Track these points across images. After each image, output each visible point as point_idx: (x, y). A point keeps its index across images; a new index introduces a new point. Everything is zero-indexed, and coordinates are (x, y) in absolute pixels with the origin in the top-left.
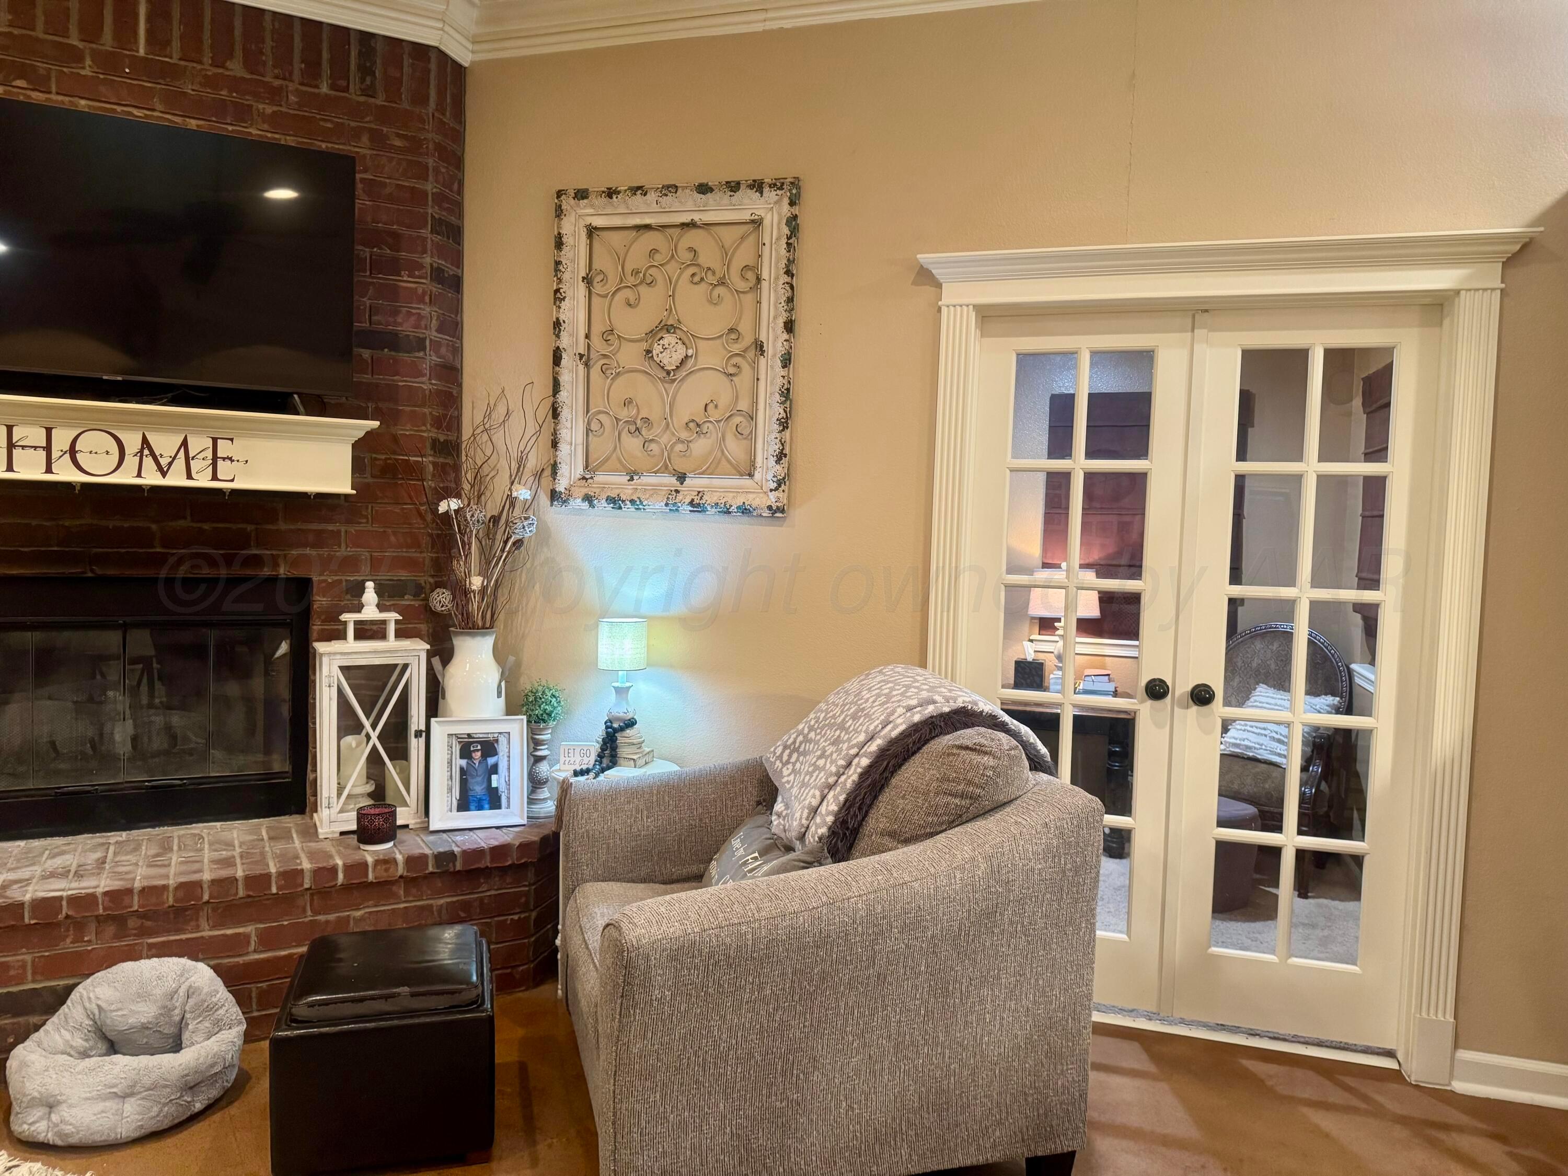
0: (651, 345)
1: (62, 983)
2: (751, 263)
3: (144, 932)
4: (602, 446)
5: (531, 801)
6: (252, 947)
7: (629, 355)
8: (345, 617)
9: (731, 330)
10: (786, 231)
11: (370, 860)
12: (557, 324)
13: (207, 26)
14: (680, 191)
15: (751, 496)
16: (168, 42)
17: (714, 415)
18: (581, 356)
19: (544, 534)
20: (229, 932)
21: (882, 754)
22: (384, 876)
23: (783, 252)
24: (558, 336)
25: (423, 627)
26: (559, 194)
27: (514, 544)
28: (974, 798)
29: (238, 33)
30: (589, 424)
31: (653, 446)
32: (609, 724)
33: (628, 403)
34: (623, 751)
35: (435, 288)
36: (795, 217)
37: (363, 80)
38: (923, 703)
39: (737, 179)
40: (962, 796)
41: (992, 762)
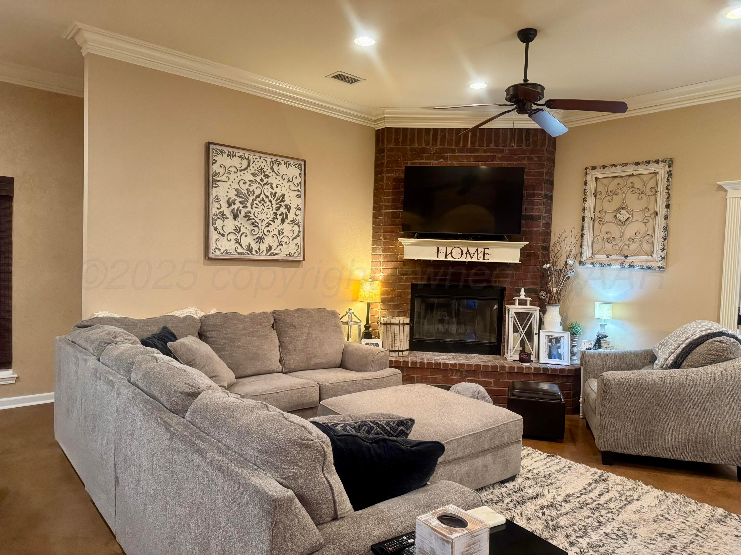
0: (617, 214)
1: (448, 385)
2: (654, 187)
3: (466, 376)
4: (597, 247)
5: (571, 359)
6: (492, 385)
7: (609, 217)
8: (515, 298)
9: (646, 208)
10: (667, 176)
11: (524, 367)
12: (584, 209)
13: (485, 136)
14: (628, 165)
15: (652, 263)
16: (476, 143)
17: (639, 236)
18: (592, 218)
19: (577, 275)
20: (487, 380)
21: (690, 343)
22: (528, 372)
23: (666, 182)
24: (584, 212)
25: (537, 303)
26: (586, 168)
27: (567, 278)
28: (718, 356)
29: (493, 136)
30: (594, 239)
31: (616, 246)
32: (598, 336)
33: (607, 232)
34: (602, 345)
35: (545, 201)
36: (670, 171)
37: (526, 142)
38: (706, 330)
39: (649, 160)
40: (715, 355)
41: (726, 345)
